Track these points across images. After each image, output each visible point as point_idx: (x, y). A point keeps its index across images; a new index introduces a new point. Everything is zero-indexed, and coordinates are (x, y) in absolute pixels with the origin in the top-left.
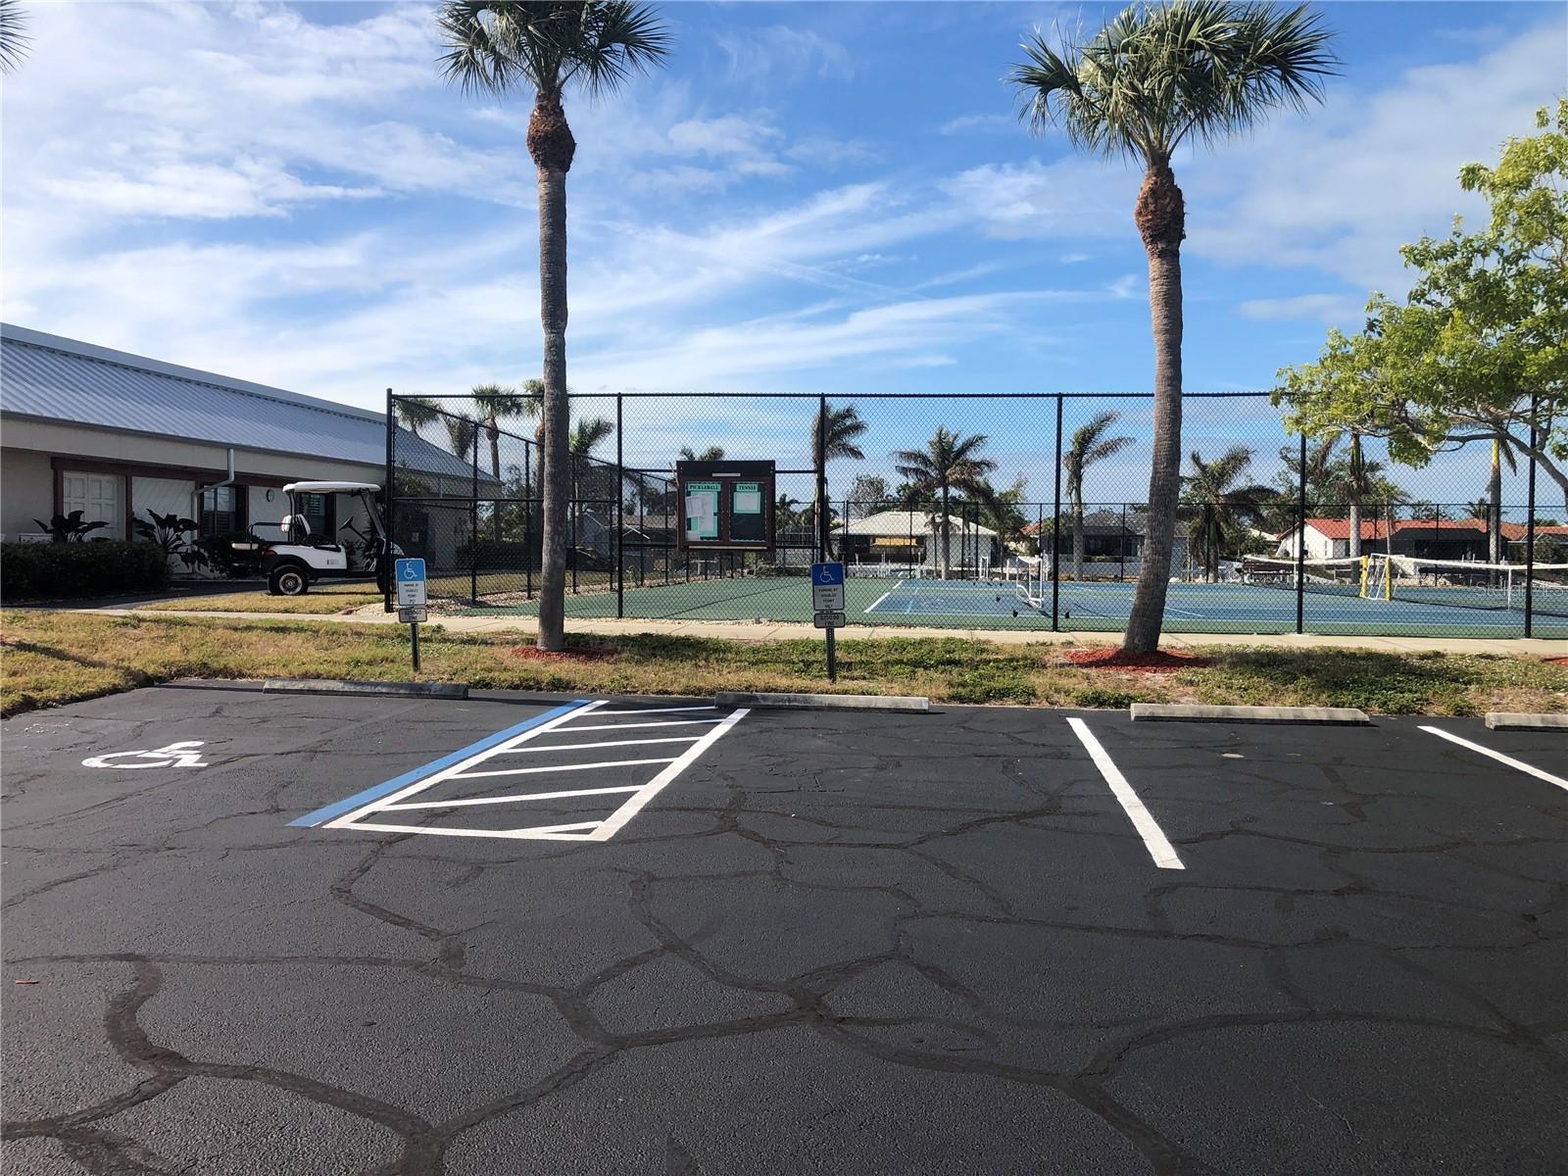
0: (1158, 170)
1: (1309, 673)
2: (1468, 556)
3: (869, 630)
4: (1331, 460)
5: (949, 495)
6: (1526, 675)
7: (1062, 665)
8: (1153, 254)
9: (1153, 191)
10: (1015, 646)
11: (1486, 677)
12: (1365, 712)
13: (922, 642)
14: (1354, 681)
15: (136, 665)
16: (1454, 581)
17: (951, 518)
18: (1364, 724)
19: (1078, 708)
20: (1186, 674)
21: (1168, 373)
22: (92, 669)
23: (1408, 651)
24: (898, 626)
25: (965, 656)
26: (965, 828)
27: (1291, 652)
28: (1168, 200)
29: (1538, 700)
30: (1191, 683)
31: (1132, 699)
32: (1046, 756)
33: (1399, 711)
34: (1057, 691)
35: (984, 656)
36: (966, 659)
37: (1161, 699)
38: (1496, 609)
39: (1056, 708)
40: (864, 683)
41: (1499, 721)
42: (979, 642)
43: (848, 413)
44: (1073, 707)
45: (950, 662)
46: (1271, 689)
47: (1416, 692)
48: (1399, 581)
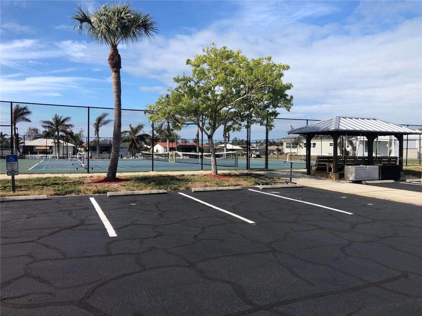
0: (114, 49)
1: (154, 181)
2: (193, 151)
3: (29, 175)
4: (163, 128)
5: (59, 135)
6: (201, 179)
7: (89, 183)
8: (113, 71)
9: (112, 55)
10: (75, 178)
11: (193, 180)
12: (166, 190)
13: (46, 178)
14: (164, 183)
16: (190, 157)
17: (60, 141)
18: (166, 193)
19: (93, 195)
20: (123, 183)
21: (118, 103)
23: (177, 174)
24: (39, 174)
25: (60, 182)
26: (53, 233)
27: (150, 176)
28: (117, 57)
29: (203, 185)
30: (124, 186)
31: (108, 191)
32: (82, 209)
33: (174, 189)
34: (87, 190)
35: (66, 181)
36: (60, 183)
37: (116, 190)
38: (197, 164)
39: (87, 195)
40: (25, 192)
41: (195, 190)
42: (65, 177)
43: (25, 108)
44: (92, 194)
45: (55, 184)
46: (144, 186)
47: (178, 184)
48: (177, 158)
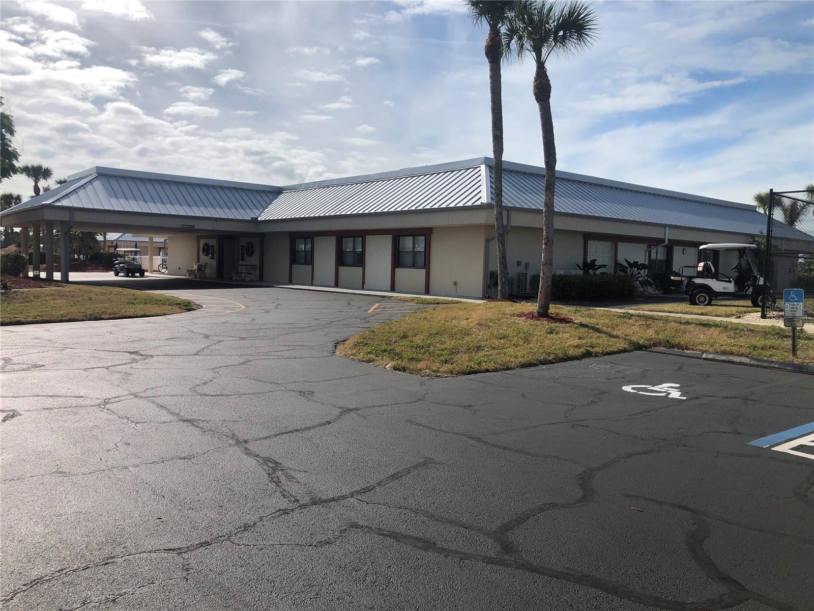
15: (634, 339)
22: (613, 339)
